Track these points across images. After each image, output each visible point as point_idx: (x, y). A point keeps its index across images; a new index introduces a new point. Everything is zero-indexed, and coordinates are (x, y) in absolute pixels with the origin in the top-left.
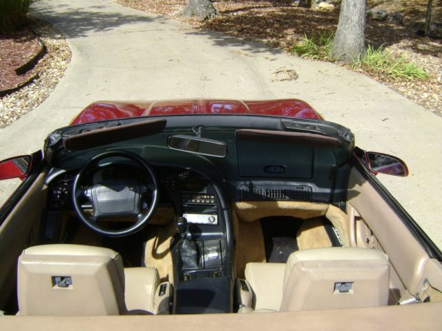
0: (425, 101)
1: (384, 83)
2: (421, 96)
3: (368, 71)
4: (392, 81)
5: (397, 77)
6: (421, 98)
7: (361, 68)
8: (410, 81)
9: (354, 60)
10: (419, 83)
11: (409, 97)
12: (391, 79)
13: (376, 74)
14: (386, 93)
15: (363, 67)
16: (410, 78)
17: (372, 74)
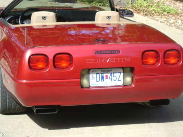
0: (171, 24)
1: (146, 17)
2: (170, 21)
3: (136, 10)
4: (152, 15)
5: (155, 13)
6: (169, 22)
7: (132, 8)
8: (164, 15)
9: (127, 5)
10: (170, 16)
11: (161, 22)
12: (151, 14)
13: (142, 12)
14: (147, 20)
15: (133, 8)
16: (165, 13)
17: (139, 12)
